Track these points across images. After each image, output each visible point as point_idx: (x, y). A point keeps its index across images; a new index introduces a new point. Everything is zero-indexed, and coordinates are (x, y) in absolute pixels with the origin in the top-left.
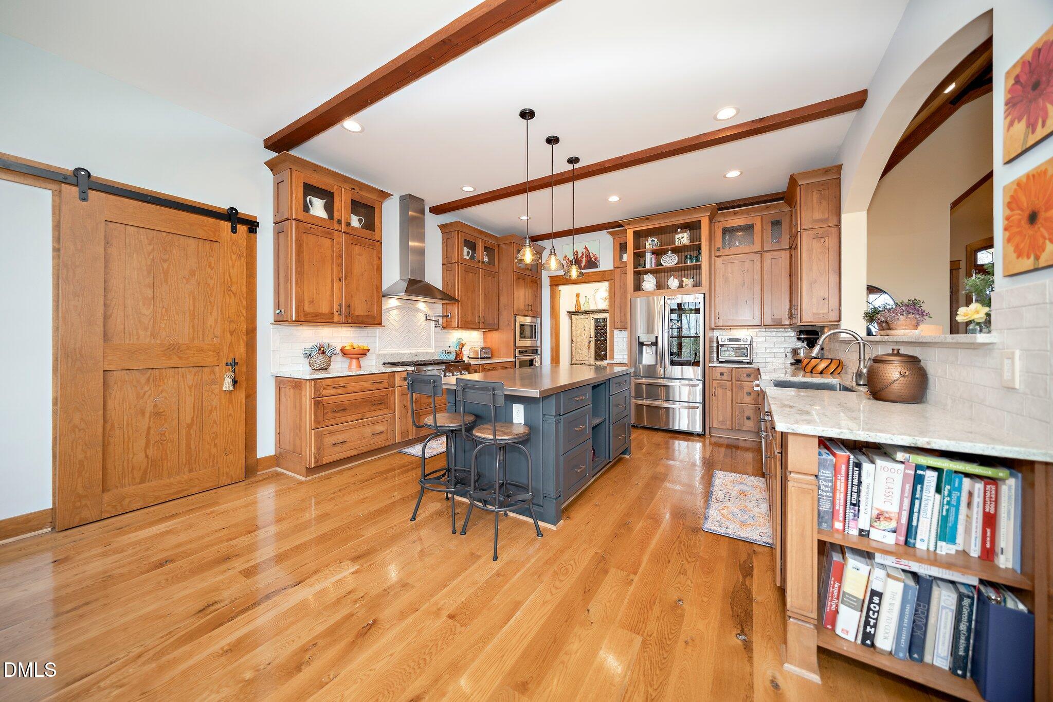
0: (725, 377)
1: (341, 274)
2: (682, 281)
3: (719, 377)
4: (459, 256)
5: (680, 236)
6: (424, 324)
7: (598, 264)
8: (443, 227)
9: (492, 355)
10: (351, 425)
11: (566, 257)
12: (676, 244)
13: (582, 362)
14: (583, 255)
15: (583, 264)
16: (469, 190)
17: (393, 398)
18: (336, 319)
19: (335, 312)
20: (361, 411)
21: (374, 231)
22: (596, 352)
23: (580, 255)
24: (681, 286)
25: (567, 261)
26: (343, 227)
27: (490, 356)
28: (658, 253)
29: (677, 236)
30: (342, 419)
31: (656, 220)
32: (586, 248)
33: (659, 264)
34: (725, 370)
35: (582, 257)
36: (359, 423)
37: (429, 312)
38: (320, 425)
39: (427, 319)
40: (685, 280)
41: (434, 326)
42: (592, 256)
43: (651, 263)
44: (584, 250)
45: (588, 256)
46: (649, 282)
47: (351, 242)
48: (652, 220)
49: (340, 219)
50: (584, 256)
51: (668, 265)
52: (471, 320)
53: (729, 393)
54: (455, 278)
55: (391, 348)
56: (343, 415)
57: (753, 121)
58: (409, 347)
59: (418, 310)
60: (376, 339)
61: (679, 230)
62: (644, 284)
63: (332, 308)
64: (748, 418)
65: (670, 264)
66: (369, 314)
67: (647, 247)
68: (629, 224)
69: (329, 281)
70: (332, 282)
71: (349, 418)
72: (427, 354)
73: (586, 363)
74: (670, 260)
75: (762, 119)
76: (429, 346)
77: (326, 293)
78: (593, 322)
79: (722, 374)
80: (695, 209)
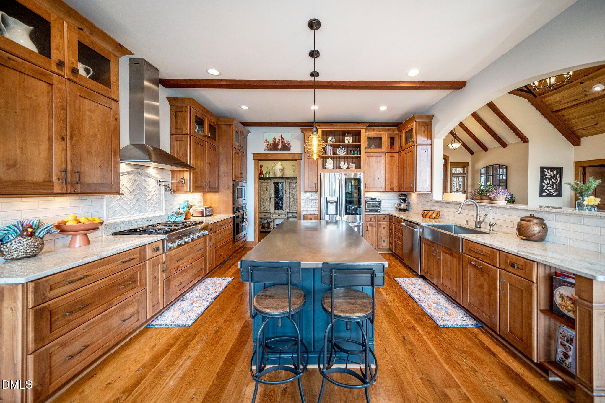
0: (373, 220)
1: (64, 131)
2: (350, 165)
3: (370, 220)
4: (191, 129)
5: (348, 138)
6: (155, 189)
7: (290, 148)
8: (172, 101)
9: (213, 212)
10: (94, 322)
11: (266, 140)
12: (346, 142)
13: (265, 211)
14: (279, 140)
15: (280, 147)
16: (214, 73)
17: (144, 273)
18: (57, 188)
19: (55, 179)
20: (108, 300)
21: (109, 87)
22: (275, 205)
23: (277, 141)
24: (348, 168)
25: (268, 143)
26: (67, 73)
27: (212, 213)
28: (335, 147)
29: (346, 138)
30: (81, 320)
31: (337, 126)
32: (282, 137)
33: (335, 153)
34: (372, 217)
35: (279, 142)
36: (104, 315)
37: (159, 177)
38: (44, 343)
39: (160, 185)
40: (351, 164)
41: (164, 190)
42: (286, 142)
43: (330, 152)
44: (280, 138)
45: (283, 142)
46: (330, 164)
47: (79, 94)
48: (334, 126)
49: (62, 59)
50: (280, 142)
51: (341, 154)
52: (200, 185)
53: (375, 229)
54: (187, 148)
55: (121, 215)
56: (82, 314)
57: (419, 82)
58: (140, 212)
59: (148, 176)
60: (102, 208)
61: (347, 134)
62: (327, 164)
63: (50, 174)
64: (384, 241)
65: (342, 154)
66: (104, 181)
67: (328, 142)
68: (319, 126)
69: (45, 138)
70: (50, 140)
71: (90, 315)
72: (159, 217)
73: (268, 212)
74: (341, 152)
75: (423, 82)
76: (160, 209)
77: (39, 154)
78: (273, 185)
79: (371, 219)
80: (358, 123)
